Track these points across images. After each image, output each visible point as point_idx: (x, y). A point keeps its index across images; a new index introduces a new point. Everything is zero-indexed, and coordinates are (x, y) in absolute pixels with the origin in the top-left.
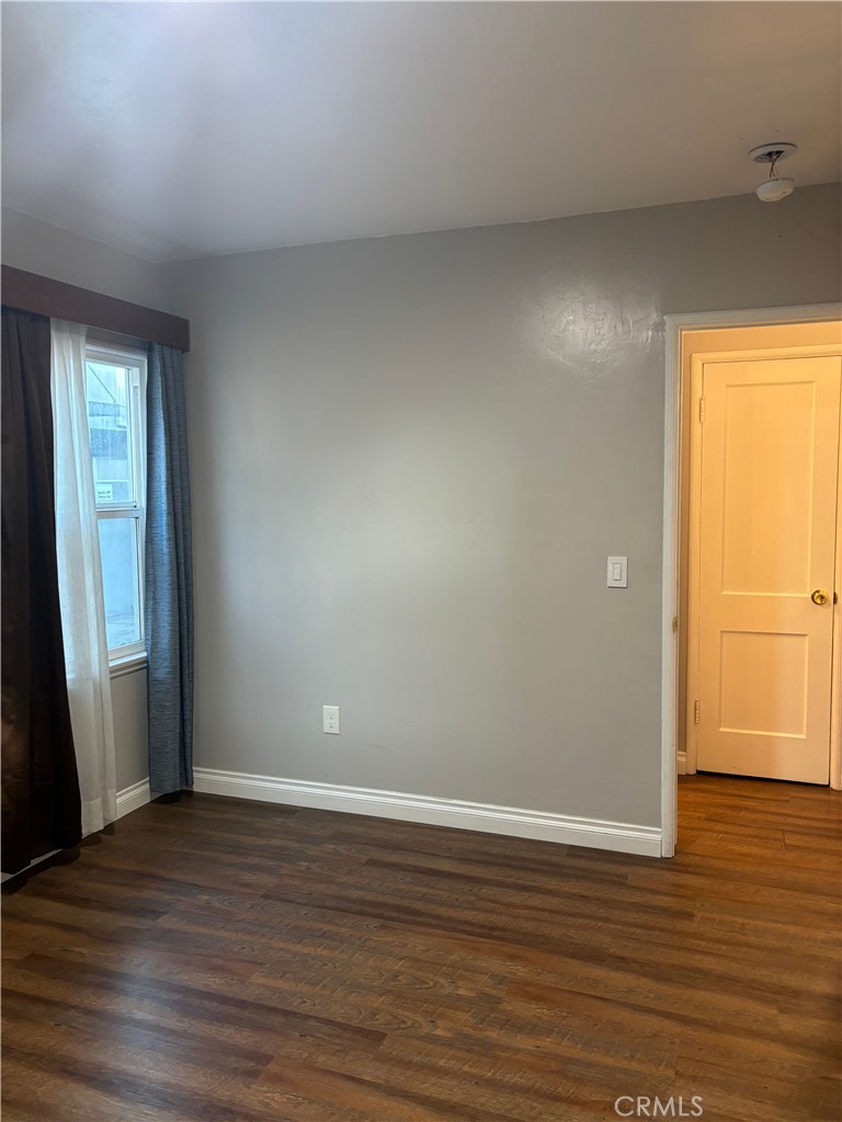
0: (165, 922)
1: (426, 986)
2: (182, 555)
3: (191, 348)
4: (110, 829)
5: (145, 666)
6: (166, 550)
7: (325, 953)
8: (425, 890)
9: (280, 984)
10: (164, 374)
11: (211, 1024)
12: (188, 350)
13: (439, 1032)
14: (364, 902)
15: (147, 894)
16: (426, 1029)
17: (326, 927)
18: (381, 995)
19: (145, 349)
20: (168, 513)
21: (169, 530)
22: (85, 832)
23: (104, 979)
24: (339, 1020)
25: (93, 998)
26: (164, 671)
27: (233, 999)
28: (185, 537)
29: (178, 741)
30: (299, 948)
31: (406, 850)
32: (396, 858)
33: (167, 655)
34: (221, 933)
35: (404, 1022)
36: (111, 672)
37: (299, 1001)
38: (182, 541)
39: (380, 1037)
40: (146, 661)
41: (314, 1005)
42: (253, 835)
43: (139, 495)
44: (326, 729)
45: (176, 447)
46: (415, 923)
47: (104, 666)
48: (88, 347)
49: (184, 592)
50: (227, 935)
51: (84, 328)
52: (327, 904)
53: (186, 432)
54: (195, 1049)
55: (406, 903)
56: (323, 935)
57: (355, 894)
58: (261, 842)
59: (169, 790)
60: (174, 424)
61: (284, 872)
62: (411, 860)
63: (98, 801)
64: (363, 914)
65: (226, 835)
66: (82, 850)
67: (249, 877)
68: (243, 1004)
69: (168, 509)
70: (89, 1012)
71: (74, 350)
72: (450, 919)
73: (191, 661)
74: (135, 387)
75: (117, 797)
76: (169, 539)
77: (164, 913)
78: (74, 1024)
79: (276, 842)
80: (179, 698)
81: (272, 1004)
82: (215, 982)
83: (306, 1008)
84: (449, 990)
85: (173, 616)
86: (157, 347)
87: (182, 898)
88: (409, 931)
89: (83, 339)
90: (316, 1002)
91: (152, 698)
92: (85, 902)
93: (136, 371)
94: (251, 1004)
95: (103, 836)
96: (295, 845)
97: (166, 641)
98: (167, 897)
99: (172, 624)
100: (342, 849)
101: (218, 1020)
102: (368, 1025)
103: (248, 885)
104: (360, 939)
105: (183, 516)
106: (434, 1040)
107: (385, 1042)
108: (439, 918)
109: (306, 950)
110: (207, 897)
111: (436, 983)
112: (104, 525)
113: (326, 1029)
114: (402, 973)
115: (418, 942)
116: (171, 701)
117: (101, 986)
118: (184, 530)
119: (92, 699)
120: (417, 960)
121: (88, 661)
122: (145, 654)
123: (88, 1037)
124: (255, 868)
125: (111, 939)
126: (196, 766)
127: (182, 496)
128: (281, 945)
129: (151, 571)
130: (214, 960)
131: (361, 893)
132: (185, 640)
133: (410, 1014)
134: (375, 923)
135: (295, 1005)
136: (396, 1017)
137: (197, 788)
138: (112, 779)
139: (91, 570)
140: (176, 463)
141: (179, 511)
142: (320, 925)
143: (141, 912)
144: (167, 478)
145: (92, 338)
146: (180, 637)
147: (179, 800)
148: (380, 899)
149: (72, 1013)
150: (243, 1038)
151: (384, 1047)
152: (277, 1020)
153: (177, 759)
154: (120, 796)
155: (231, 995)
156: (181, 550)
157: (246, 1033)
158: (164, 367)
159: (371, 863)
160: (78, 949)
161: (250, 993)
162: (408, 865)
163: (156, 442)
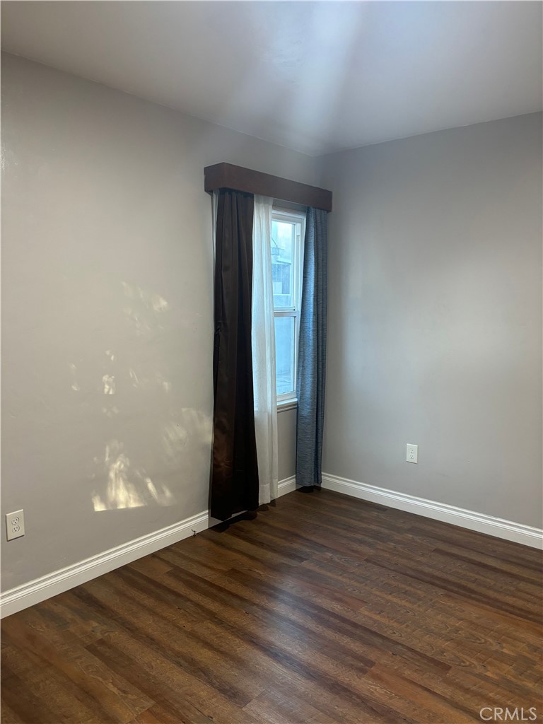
0: (305, 564)
1: (479, 642)
2: (320, 340)
3: (333, 209)
4: (273, 502)
5: (296, 407)
6: (311, 337)
7: (407, 604)
8: (477, 577)
9: (377, 617)
10: (316, 227)
11: (335, 633)
12: (330, 211)
13: (488, 674)
14: (433, 576)
15: (295, 546)
16: (479, 670)
17: (408, 588)
18: (447, 640)
19: (304, 211)
20: (314, 314)
21: (313, 325)
22: (260, 502)
23: (272, 591)
24: (418, 650)
25: (267, 601)
26: (307, 411)
27: (349, 620)
28: (323, 330)
29: (314, 454)
30: (390, 597)
31: (463, 547)
32: (455, 551)
33: (309, 401)
34: (340, 578)
35: (464, 662)
36: (278, 409)
37: (391, 631)
38: (321, 332)
39: (447, 668)
40: (297, 404)
41: (401, 636)
42: (359, 520)
43: (297, 302)
44: (408, 459)
45: (320, 273)
46: (470, 597)
47: (274, 405)
48: (273, 212)
49: (320, 363)
50: (344, 580)
51: (271, 200)
52: (408, 572)
53: (326, 263)
54: (326, 646)
55: (463, 583)
56: (405, 593)
57: (427, 570)
58: (365, 526)
59: (308, 485)
60: (320, 259)
61: (379, 547)
62: (465, 554)
63: (268, 485)
64: (433, 584)
65: (342, 518)
66: (258, 513)
67: (356, 546)
68: (355, 625)
69: (314, 312)
70: (264, 609)
71: (266, 215)
72: (497, 600)
73: (323, 407)
74: (298, 236)
75: (278, 484)
76: (313, 331)
77: (306, 559)
78: (256, 615)
79: (373, 527)
80: (315, 428)
81: (374, 629)
82: (337, 607)
83: (396, 637)
84: (495, 647)
85: (314, 378)
86: (312, 210)
87: (316, 552)
88: (466, 602)
89: (271, 207)
90: (403, 635)
91: (299, 426)
92: (261, 544)
93: (299, 225)
94: (361, 626)
95: (269, 506)
96: (387, 531)
97: (309, 393)
98: (307, 550)
99: (313, 382)
100: (417, 539)
101: (340, 631)
102: (438, 658)
103: (357, 552)
104: (431, 600)
105: (322, 316)
106: (486, 679)
107: (450, 672)
108: (488, 598)
109: (395, 600)
110: (331, 555)
111: (486, 642)
112: (278, 320)
113: (410, 654)
114: (461, 629)
115: (473, 611)
116: (310, 429)
117: (271, 595)
118: (323, 325)
119: (267, 424)
120: (472, 623)
121: (265, 401)
122: (296, 400)
123: (264, 624)
124: (361, 542)
125: (275, 568)
126: (324, 472)
127: (323, 303)
128: (378, 593)
129: (302, 350)
130: (336, 594)
131: (431, 570)
132: (320, 393)
133: (468, 658)
134: (441, 592)
135: (388, 633)
136: (458, 657)
137: (323, 486)
138: (276, 472)
139: (269, 347)
140: (320, 283)
141: (320, 313)
142: (403, 586)
143: (292, 555)
144: (315, 292)
145: (276, 206)
146: (318, 390)
147: (313, 491)
148: (445, 576)
149: (255, 607)
150: (356, 647)
151: (450, 674)
152: (378, 641)
153: (313, 466)
154: (281, 483)
155: (348, 618)
156: (320, 338)
157: (357, 644)
158: (316, 222)
159: (437, 551)
160: (257, 571)
161: (359, 619)
162: (465, 557)
163: (309, 270)
